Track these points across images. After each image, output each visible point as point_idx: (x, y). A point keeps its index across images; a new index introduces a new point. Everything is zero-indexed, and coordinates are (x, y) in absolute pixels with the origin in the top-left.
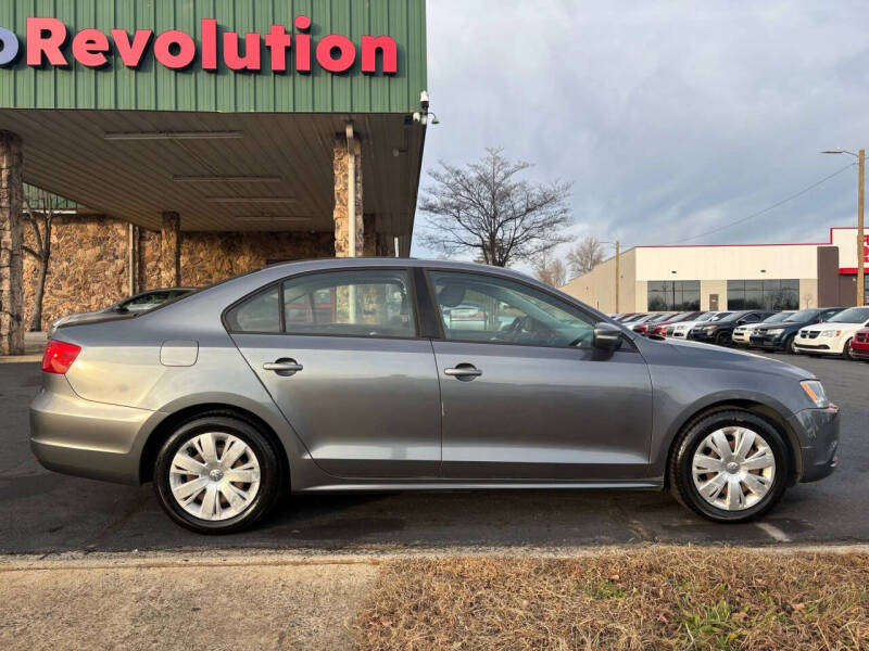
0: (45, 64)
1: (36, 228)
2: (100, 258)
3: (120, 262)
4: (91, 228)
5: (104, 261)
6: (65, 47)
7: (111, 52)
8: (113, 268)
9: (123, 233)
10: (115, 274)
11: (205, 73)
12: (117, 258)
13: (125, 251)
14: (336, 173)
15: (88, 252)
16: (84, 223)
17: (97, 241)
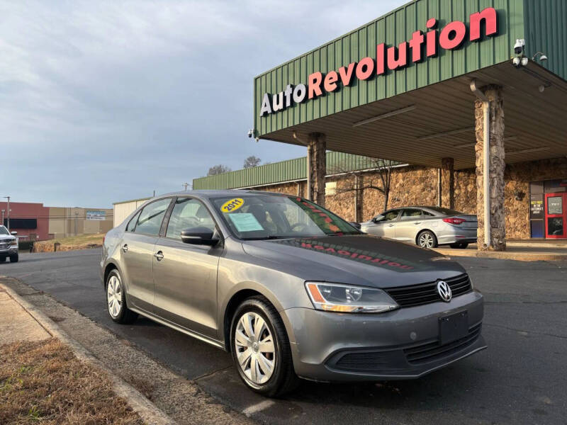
0: (315, 97)
1: (382, 177)
2: (423, 190)
3: (434, 191)
4: (419, 172)
5: (426, 192)
6: (322, 86)
7: (339, 81)
8: (430, 196)
9: (435, 173)
10: (431, 200)
11: (381, 76)
12: (432, 189)
13: (436, 185)
14: (476, 118)
15: (418, 187)
16: (415, 170)
17: (422, 180)
